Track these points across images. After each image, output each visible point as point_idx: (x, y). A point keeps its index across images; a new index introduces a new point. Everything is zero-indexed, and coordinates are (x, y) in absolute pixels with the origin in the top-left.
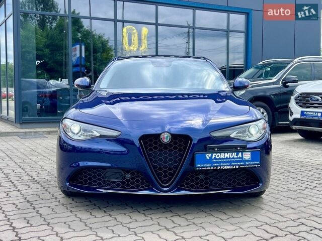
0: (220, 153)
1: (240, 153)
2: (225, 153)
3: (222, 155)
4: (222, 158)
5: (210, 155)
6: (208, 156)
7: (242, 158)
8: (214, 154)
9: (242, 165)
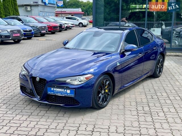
0: (57, 89)
1: (65, 90)
2: (59, 89)
3: (58, 90)
4: (58, 91)
5: (53, 89)
6: (52, 89)
7: (66, 92)
8: (55, 89)
9: (66, 95)
